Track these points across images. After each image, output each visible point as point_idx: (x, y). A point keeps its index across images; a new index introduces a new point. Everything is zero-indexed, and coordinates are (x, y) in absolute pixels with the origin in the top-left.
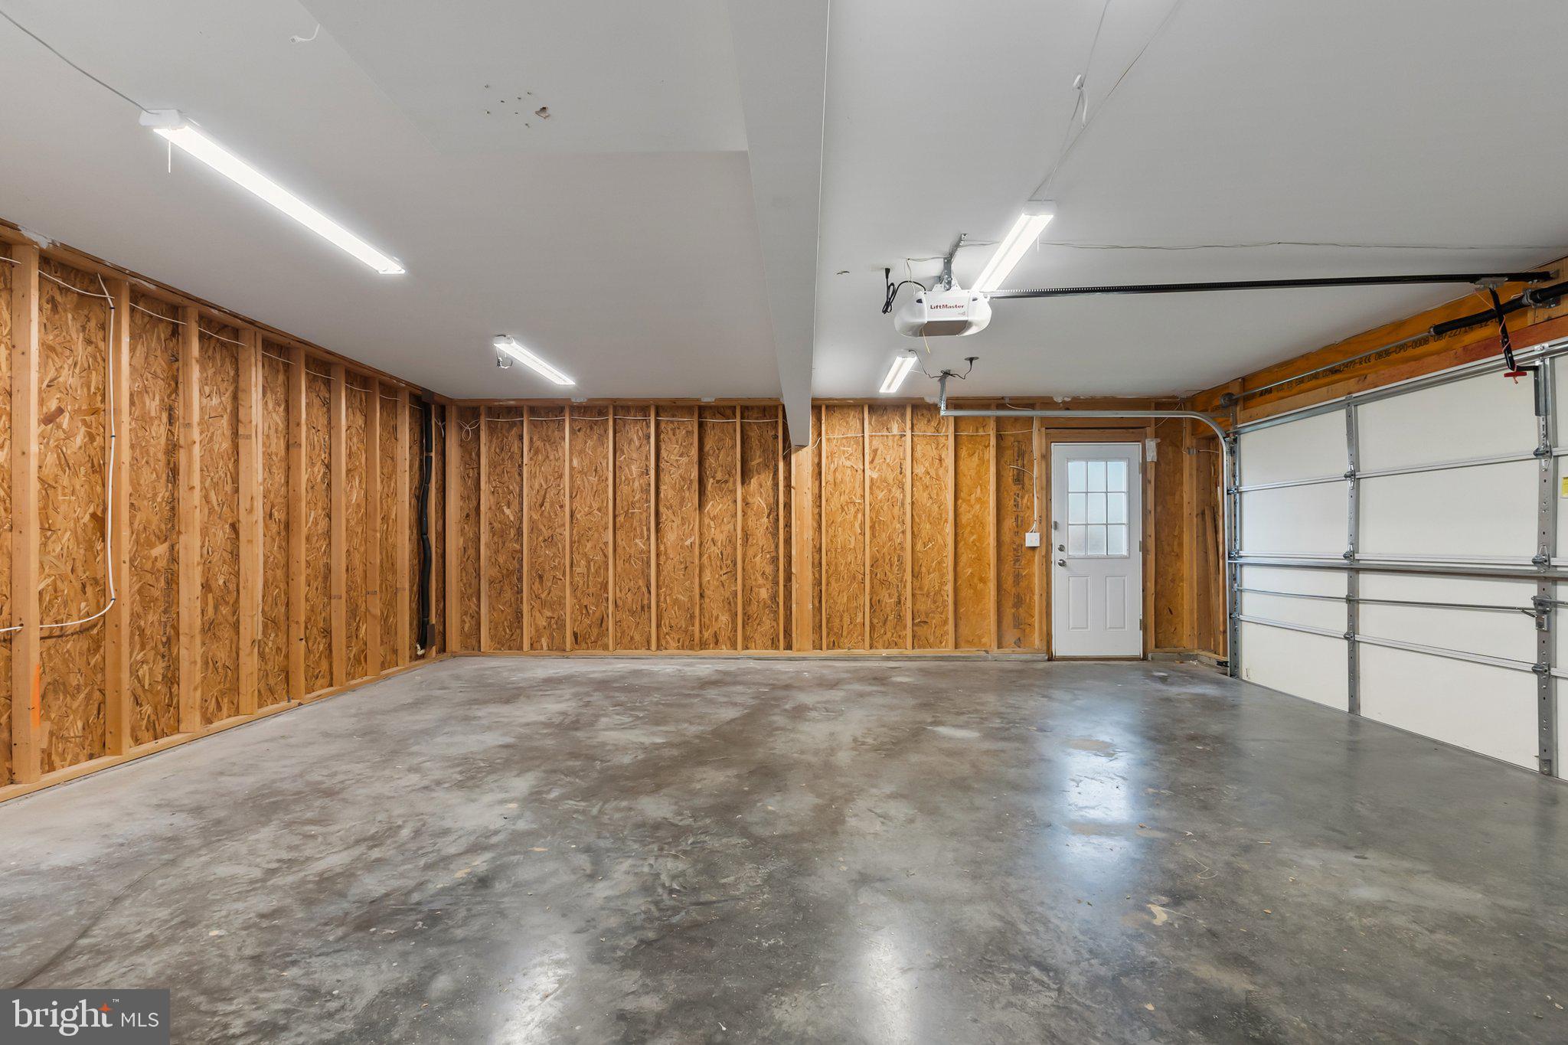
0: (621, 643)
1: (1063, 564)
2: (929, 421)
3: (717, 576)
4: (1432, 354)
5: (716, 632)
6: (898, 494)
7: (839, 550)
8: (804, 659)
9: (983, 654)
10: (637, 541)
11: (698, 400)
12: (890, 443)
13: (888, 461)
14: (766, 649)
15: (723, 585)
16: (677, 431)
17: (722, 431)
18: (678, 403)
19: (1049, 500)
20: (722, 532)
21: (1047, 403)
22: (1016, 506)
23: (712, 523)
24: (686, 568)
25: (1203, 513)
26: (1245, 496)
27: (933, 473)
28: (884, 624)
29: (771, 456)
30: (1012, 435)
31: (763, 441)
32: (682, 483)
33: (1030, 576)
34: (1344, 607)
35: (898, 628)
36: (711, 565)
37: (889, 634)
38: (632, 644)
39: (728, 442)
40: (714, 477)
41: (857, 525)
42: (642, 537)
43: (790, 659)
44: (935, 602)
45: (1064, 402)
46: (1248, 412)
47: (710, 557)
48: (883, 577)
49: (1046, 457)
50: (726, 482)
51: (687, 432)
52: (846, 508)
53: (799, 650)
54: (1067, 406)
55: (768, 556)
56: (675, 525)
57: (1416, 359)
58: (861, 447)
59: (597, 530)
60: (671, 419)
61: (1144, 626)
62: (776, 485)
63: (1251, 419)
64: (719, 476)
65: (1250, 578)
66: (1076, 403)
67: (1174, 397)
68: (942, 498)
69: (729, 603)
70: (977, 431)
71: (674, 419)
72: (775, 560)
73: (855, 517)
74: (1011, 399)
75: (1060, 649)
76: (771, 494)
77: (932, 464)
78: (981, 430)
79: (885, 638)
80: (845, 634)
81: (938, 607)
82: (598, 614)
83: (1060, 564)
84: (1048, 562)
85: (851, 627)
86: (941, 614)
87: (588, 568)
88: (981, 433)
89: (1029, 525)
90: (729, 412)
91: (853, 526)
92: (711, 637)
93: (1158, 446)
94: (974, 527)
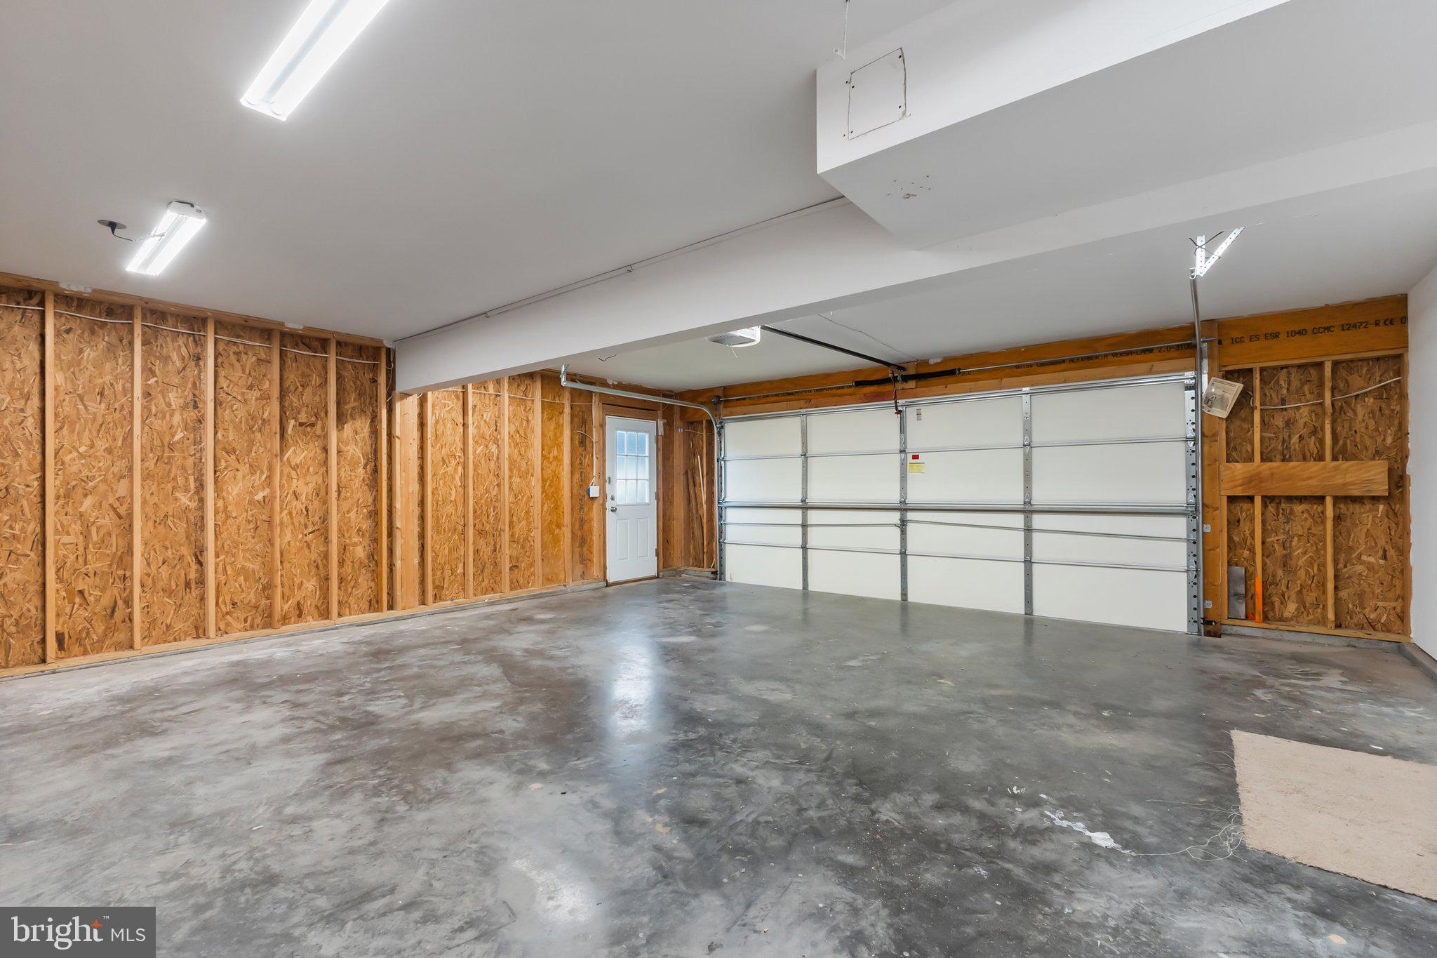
0: (150, 636)
1: (614, 510)
2: (518, 385)
3: (300, 536)
4: (847, 395)
5: (298, 603)
6: (494, 449)
7: (440, 503)
8: (413, 616)
9: (563, 588)
10: (178, 495)
11: (281, 324)
12: (487, 402)
13: (485, 417)
14: (362, 613)
15: (309, 547)
16: (244, 357)
17: (308, 365)
18: (251, 323)
19: (604, 461)
20: (307, 484)
21: (603, 383)
22: (581, 464)
23: (293, 474)
24: (257, 528)
25: (687, 473)
26: (728, 463)
27: (522, 433)
28: (482, 572)
29: (368, 401)
30: (578, 406)
31: (359, 383)
32: (251, 423)
33: (591, 520)
34: (800, 530)
35: (494, 574)
36: (293, 523)
37: (486, 581)
38: (169, 634)
39: (315, 380)
40: (296, 419)
41: (457, 478)
42: (187, 490)
43: (397, 619)
44: (523, 547)
45: (613, 384)
46: (729, 410)
47: (290, 513)
48: (481, 527)
49: (602, 425)
50: (313, 425)
51: (258, 359)
52: (447, 461)
53: (404, 608)
54: (615, 387)
55: (365, 511)
56: (240, 475)
57: (840, 396)
58: (461, 402)
59: (104, 481)
60: (233, 339)
61: (657, 555)
62: (375, 433)
63: (731, 414)
64: (303, 417)
65: (731, 516)
66: (621, 386)
67: (671, 391)
68: (529, 454)
69: (317, 567)
70: (554, 399)
71: (239, 340)
72: (374, 514)
73: (456, 470)
74: (581, 376)
75: (611, 578)
76: (369, 443)
77: (521, 424)
78: (557, 399)
79: (484, 584)
80: (446, 585)
81: (526, 552)
82: (106, 601)
83: (612, 511)
84: (604, 509)
85: (453, 577)
86: (528, 557)
87: (87, 535)
88: (557, 401)
89: (589, 480)
90: (316, 344)
91: (453, 478)
92: (292, 609)
93: (664, 424)
94: (552, 481)
